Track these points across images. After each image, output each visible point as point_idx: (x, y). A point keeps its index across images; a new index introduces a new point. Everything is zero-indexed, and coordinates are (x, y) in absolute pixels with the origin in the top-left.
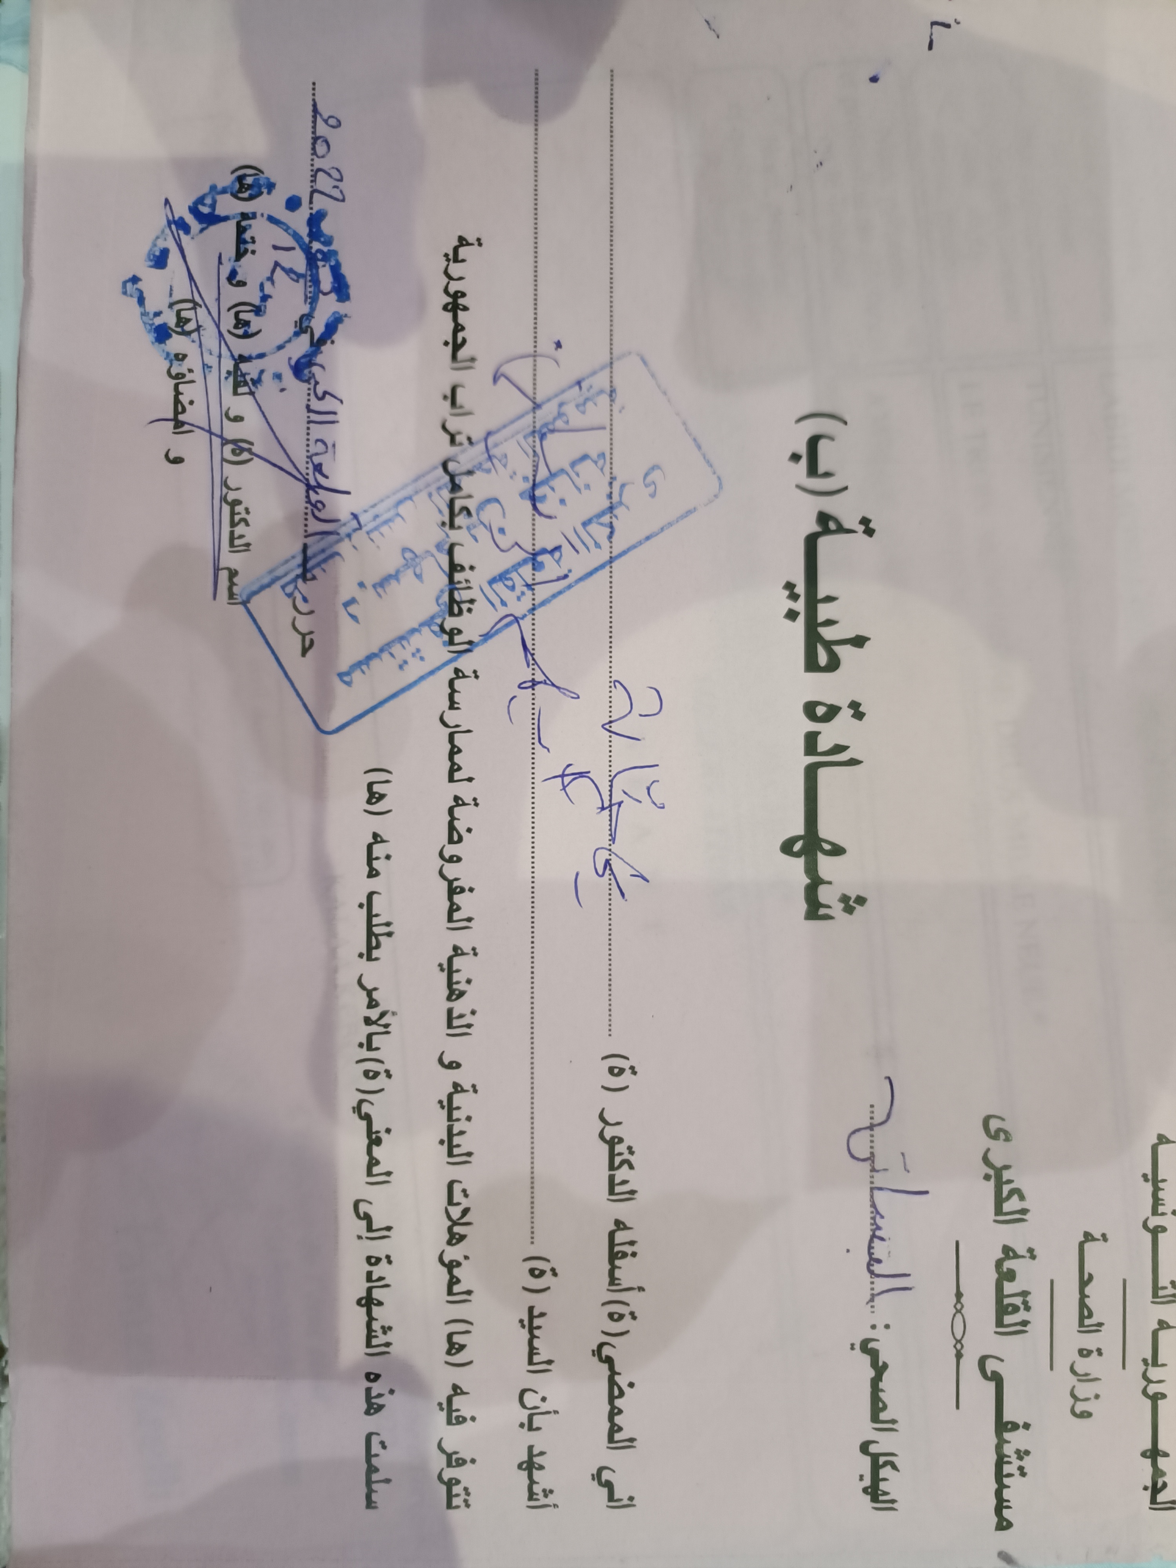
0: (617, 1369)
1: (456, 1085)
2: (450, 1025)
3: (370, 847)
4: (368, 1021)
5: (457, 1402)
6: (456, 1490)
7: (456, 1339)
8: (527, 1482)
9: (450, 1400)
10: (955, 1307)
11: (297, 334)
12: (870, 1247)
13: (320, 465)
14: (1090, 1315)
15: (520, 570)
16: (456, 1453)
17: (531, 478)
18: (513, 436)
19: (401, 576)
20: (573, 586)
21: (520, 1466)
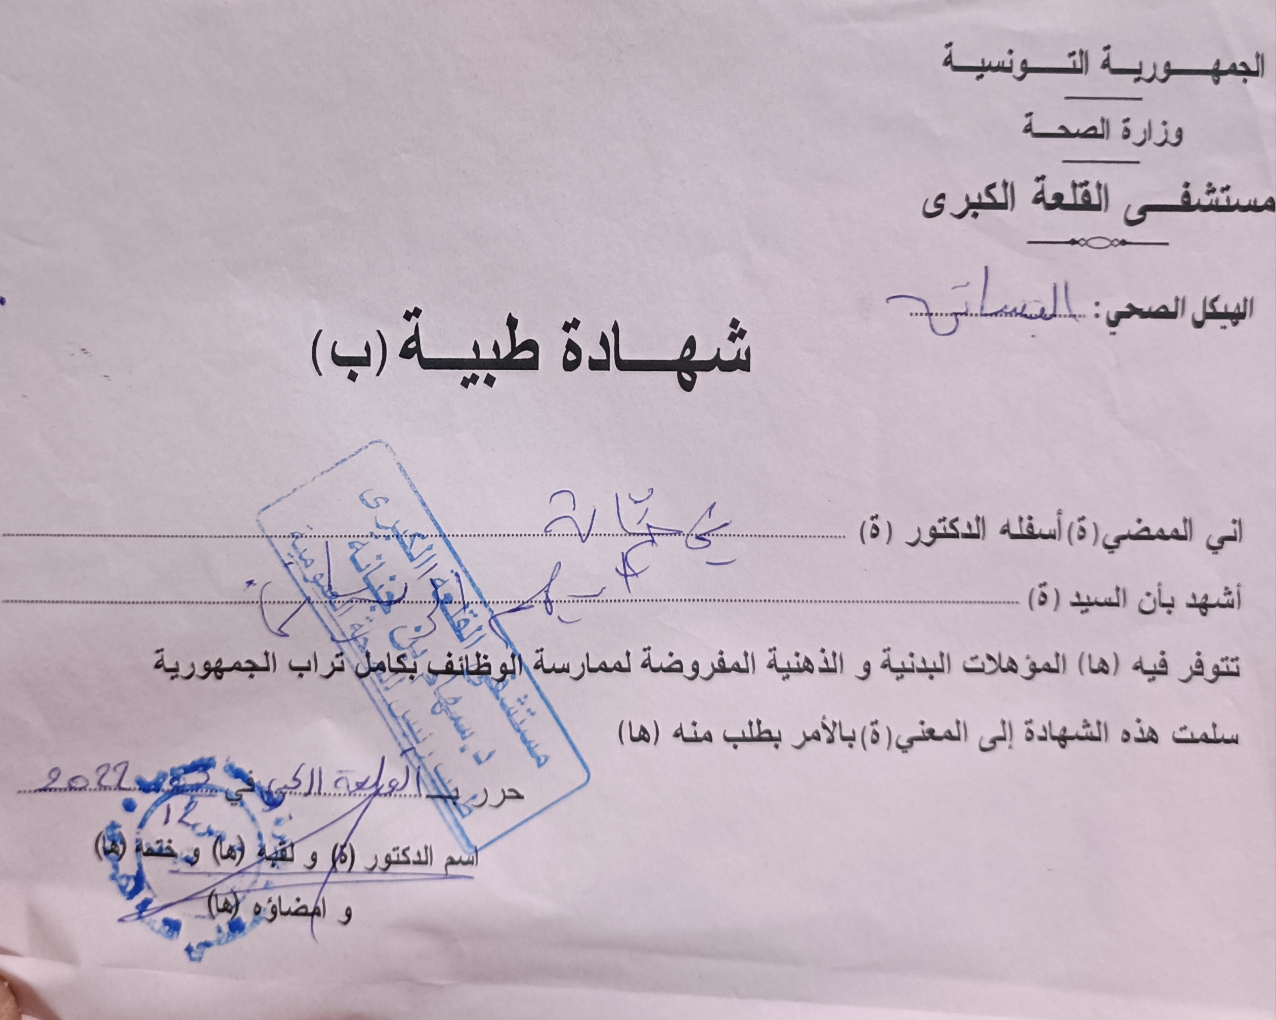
0: (1125, 533)
1: (884, 666)
2: (834, 670)
3: (686, 740)
4: (831, 741)
5: (1148, 666)
6: (1223, 668)
7: (1095, 667)
8: (1218, 609)
9: (1146, 672)
10: (1082, 246)
11: (242, 805)
12: (1031, 317)
13: (357, 784)
14: (1094, 128)
15: (451, 614)
16: (1191, 668)
17: (372, 604)
18: (335, 620)
19: (455, 716)
20: (465, 569)
21: (1204, 614)
